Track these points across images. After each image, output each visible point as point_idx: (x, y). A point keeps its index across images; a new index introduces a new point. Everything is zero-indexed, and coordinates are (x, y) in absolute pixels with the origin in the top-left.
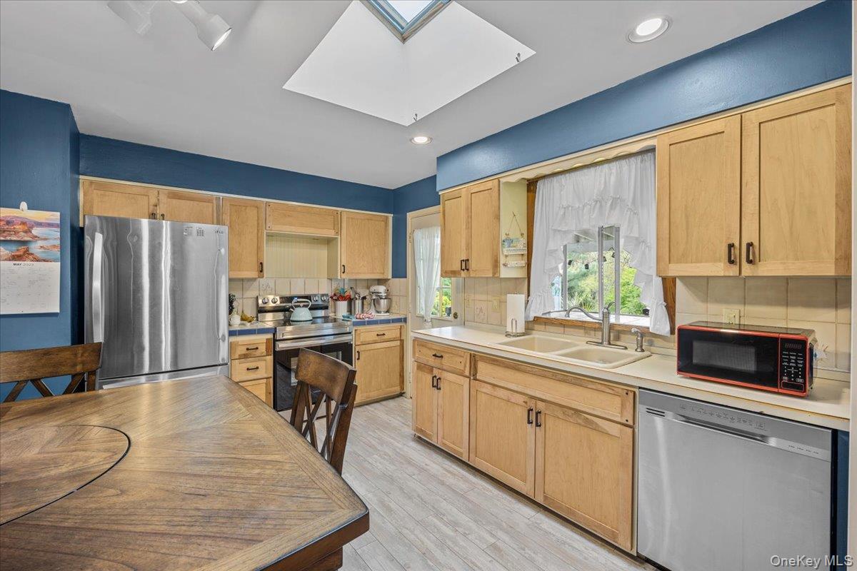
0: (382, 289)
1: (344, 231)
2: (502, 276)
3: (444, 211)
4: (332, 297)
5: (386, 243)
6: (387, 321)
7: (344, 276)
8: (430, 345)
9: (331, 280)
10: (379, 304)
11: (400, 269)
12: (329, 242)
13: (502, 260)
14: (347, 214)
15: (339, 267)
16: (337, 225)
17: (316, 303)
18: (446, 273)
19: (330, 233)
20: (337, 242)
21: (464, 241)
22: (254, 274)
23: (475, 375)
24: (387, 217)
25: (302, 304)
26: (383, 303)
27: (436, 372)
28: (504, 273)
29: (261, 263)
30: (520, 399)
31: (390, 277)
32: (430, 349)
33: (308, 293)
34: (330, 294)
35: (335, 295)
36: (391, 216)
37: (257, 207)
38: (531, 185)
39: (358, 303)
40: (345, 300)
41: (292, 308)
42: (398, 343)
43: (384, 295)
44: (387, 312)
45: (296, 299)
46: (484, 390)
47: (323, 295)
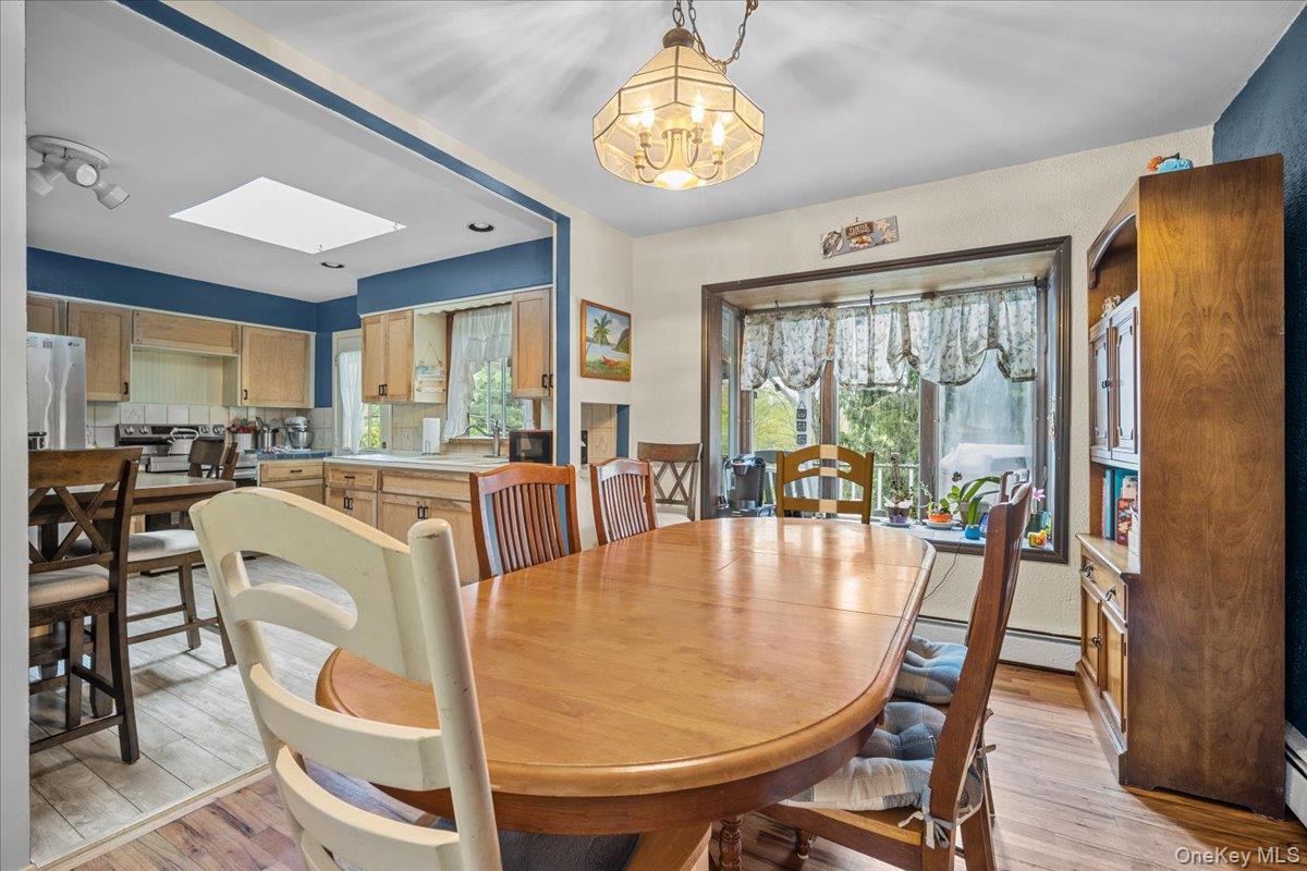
0: (301, 421)
1: (246, 351)
2: (416, 401)
3: (365, 335)
4: (229, 429)
5: (306, 366)
6: (306, 456)
7: (246, 403)
8: (342, 469)
9: (228, 407)
10: (296, 437)
11: (324, 396)
12: (227, 362)
13: (416, 385)
14: (251, 329)
15: (239, 391)
16: (236, 341)
17: (206, 435)
18: (367, 399)
19: (229, 352)
20: (237, 362)
21: (382, 367)
22: (115, 396)
23: (381, 489)
24: (308, 336)
25: (185, 436)
26: (303, 436)
27: (348, 494)
28: (418, 398)
29: (126, 384)
30: (413, 502)
31: (312, 406)
32: (343, 472)
33: (193, 423)
34: (226, 426)
35: (233, 426)
36: (313, 335)
37: (120, 316)
38: (449, 317)
39: (268, 437)
40: (249, 432)
41: (171, 439)
42: (321, 481)
43: (303, 427)
44: (308, 447)
45: (176, 430)
46: (388, 500)
47: (216, 427)
